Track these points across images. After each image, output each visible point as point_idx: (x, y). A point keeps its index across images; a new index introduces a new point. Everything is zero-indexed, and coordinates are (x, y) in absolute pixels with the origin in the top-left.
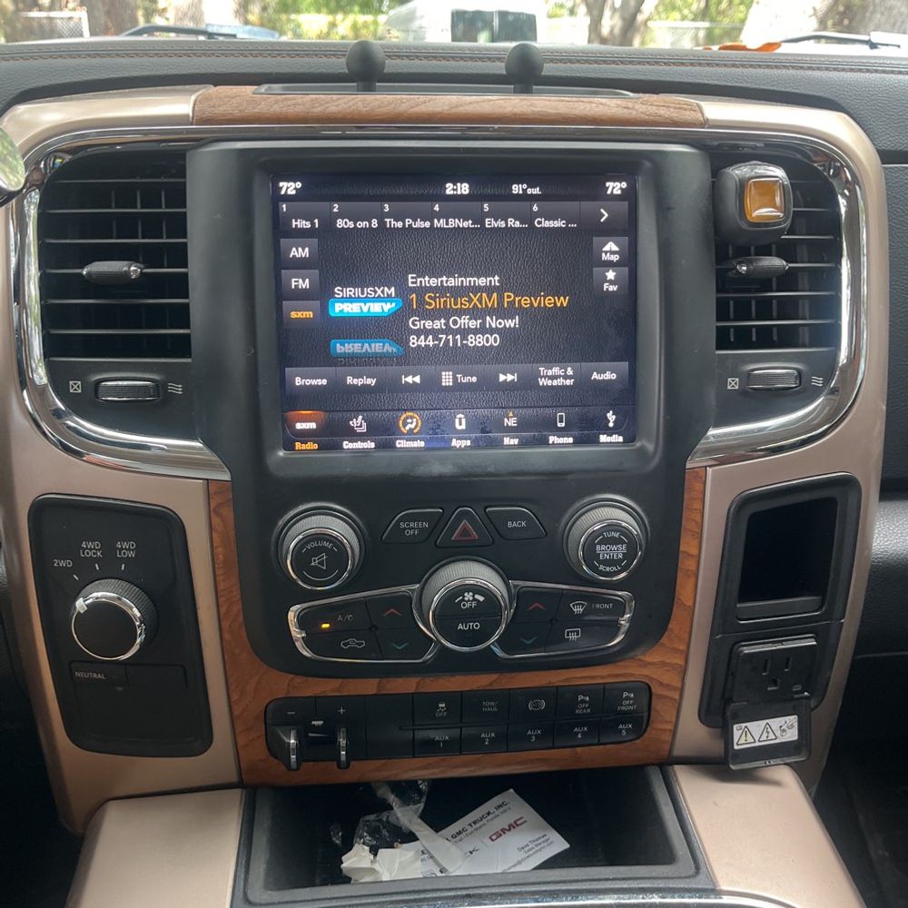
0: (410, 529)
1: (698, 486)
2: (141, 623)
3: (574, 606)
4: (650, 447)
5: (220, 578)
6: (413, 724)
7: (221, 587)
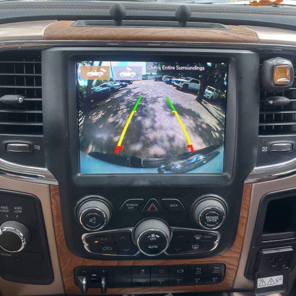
0: (130, 206)
1: (249, 191)
2: (24, 238)
3: (196, 237)
4: (229, 176)
5: (55, 222)
6: (132, 277)
7: (56, 225)
